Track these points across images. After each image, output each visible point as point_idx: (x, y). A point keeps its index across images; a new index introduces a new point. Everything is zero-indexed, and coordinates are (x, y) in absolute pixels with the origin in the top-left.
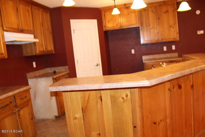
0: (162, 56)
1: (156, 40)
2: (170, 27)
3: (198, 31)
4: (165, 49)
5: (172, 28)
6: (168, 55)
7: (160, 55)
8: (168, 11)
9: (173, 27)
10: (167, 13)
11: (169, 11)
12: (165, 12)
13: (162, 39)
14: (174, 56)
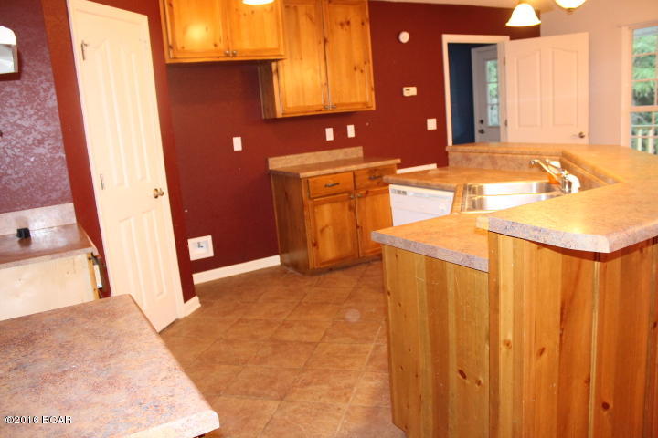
0: (324, 156)
1: (318, 108)
2: (355, 69)
3: (405, 89)
4: (330, 134)
5: (357, 73)
6: (339, 154)
7: (318, 153)
8: (348, 23)
9: (362, 71)
10: (346, 26)
11: (352, 22)
12: (342, 24)
13: (335, 106)
14: (355, 156)
